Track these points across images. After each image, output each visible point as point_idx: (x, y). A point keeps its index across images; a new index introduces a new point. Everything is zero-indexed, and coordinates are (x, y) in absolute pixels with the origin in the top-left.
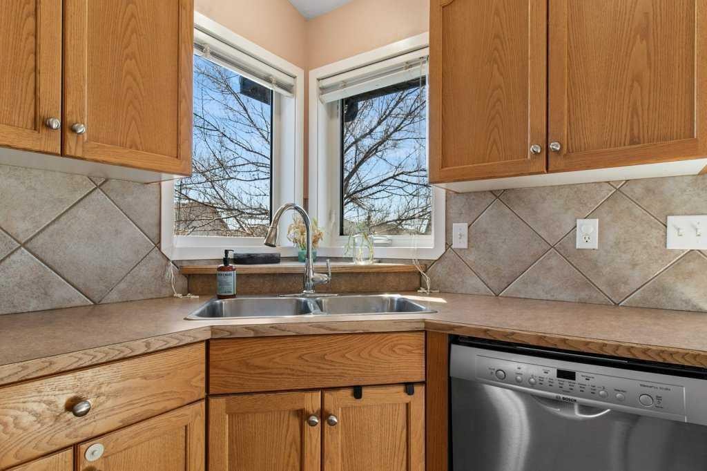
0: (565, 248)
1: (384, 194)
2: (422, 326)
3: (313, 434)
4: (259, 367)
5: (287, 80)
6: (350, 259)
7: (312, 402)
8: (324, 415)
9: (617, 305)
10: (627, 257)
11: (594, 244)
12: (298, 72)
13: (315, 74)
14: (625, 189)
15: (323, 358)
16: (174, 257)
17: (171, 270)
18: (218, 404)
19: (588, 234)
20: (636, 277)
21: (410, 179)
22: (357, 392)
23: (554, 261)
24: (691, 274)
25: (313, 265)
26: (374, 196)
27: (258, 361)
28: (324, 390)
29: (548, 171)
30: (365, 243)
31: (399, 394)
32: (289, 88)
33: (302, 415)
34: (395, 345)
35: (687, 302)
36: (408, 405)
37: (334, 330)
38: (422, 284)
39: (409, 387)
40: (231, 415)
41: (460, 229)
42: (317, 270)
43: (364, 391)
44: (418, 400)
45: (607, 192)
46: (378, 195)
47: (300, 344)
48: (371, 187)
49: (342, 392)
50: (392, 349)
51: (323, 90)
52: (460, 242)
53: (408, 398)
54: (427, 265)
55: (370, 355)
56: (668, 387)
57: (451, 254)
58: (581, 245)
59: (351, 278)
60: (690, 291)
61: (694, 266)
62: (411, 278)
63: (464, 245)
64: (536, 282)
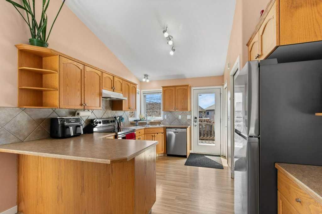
0: (177, 118)
2: (163, 127)
3: (153, 137)
7: (153, 135)
9: (183, 125)
10: (183, 120)
11: (180, 118)
13: (142, 91)
14: (183, 112)
15: (154, 130)
17: (129, 122)
19: (180, 117)
20: (184, 122)
22: (157, 134)
23: (176, 120)
27: (148, 131)
28: (154, 133)
29: (175, 111)
31: (162, 134)
33: (152, 136)
38: (161, 124)
39: (162, 133)
41: (165, 116)
42: (147, 122)
47: (152, 129)
50: (160, 129)
51: (144, 93)
54: (161, 121)
55: (158, 130)
57: (164, 119)
58: (179, 118)
59: (152, 123)
60: (189, 123)
61: (189, 120)
62: (159, 123)
63: (166, 118)
64: (174, 123)
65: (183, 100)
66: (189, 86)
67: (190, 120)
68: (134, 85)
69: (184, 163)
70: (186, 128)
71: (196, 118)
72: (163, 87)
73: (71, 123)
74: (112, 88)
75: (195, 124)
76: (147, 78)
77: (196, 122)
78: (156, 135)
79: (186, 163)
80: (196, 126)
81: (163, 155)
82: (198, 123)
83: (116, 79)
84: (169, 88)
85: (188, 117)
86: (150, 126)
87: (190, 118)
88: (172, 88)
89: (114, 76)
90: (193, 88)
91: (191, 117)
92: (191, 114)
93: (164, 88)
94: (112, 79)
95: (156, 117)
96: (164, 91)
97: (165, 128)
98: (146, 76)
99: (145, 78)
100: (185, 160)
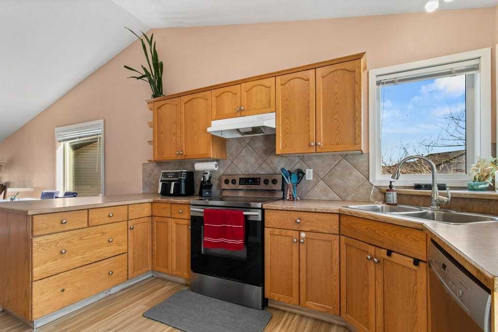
4: (353, 228)
7: (371, 250)
15: (375, 231)
16: (374, 184)
22: (389, 253)
28: (376, 246)
31: (410, 263)
34: (408, 235)
37: (377, 219)
39: (417, 261)
40: (346, 244)
43: (393, 253)
44: (422, 271)
49: (383, 250)
50: (406, 236)
53: (415, 268)
55: (395, 236)
56: (468, 287)
83: (247, 86)
89: (240, 84)
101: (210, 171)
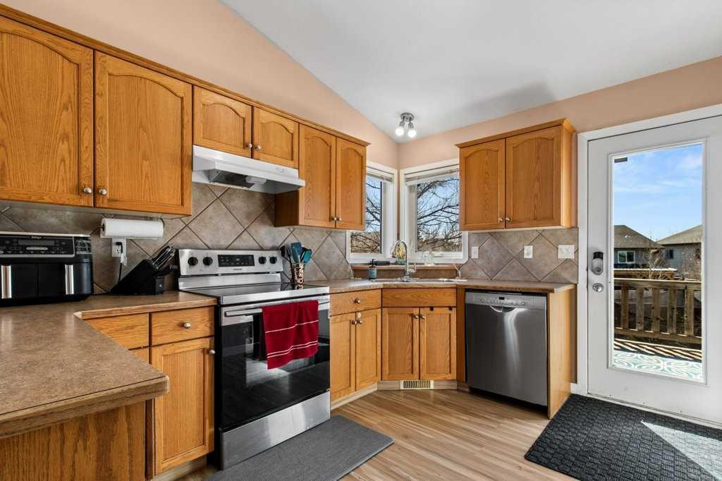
0: (519, 257)
1: (435, 222)
2: (455, 286)
3: (416, 322)
4: (398, 299)
5: (390, 176)
6: (423, 264)
7: (416, 311)
8: (420, 316)
9: (539, 282)
10: (543, 261)
11: (531, 256)
12: (395, 171)
13: (403, 172)
14: (543, 233)
15: (419, 296)
16: (350, 262)
17: (350, 267)
18: (385, 310)
19: (529, 253)
20: (547, 271)
21: (454, 211)
22: (432, 309)
23: (515, 263)
24: (566, 269)
25: (408, 266)
26: (428, 224)
27: (398, 296)
28: (419, 307)
29: (506, 228)
30: (430, 256)
31: (447, 311)
32: (390, 180)
33: (413, 316)
35: (565, 279)
36: (450, 315)
38: (457, 275)
39: (451, 308)
40: (389, 314)
41: (475, 250)
42: (410, 268)
43: (434, 309)
44: (454, 313)
45: (536, 234)
46: (430, 223)
47: (412, 291)
48: (426, 216)
49: (426, 308)
50: (444, 294)
51: (408, 180)
52: (475, 255)
53: (450, 312)
54: (460, 266)
55: (436, 296)
57: (470, 261)
58: (526, 257)
59: (424, 273)
60: (566, 275)
61: (567, 265)
62: (452, 272)
63: (477, 257)
64: (508, 273)
65: (537, 184)
66: (565, 124)
67: (572, 264)
68: (356, 147)
69: (526, 447)
70: (545, 293)
71: (598, 255)
72: (462, 146)
73: (29, 252)
74: (245, 146)
75: (595, 279)
76: (411, 126)
77: (598, 271)
78: (425, 312)
79: (533, 448)
80: (597, 286)
81: (454, 386)
82: (609, 277)
83: (262, 116)
84: (482, 147)
85: (566, 252)
86: (414, 282)
87: (572, 256)
88: (493, 146)
89: (252, 107)
90: (583, 137)
91: (577, 251)
92: (575, 240)
93: (465, 150)
94: (243, 115)
95: (446, 254)
96: (466, 158)
97: (461, 292)
98: (407, 118)
99: (402, 124)
100: (534, 429)
101: (127, 240)
